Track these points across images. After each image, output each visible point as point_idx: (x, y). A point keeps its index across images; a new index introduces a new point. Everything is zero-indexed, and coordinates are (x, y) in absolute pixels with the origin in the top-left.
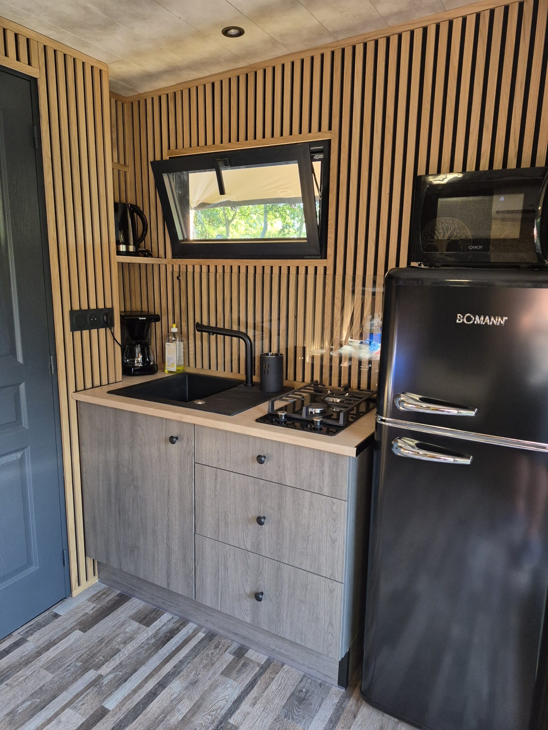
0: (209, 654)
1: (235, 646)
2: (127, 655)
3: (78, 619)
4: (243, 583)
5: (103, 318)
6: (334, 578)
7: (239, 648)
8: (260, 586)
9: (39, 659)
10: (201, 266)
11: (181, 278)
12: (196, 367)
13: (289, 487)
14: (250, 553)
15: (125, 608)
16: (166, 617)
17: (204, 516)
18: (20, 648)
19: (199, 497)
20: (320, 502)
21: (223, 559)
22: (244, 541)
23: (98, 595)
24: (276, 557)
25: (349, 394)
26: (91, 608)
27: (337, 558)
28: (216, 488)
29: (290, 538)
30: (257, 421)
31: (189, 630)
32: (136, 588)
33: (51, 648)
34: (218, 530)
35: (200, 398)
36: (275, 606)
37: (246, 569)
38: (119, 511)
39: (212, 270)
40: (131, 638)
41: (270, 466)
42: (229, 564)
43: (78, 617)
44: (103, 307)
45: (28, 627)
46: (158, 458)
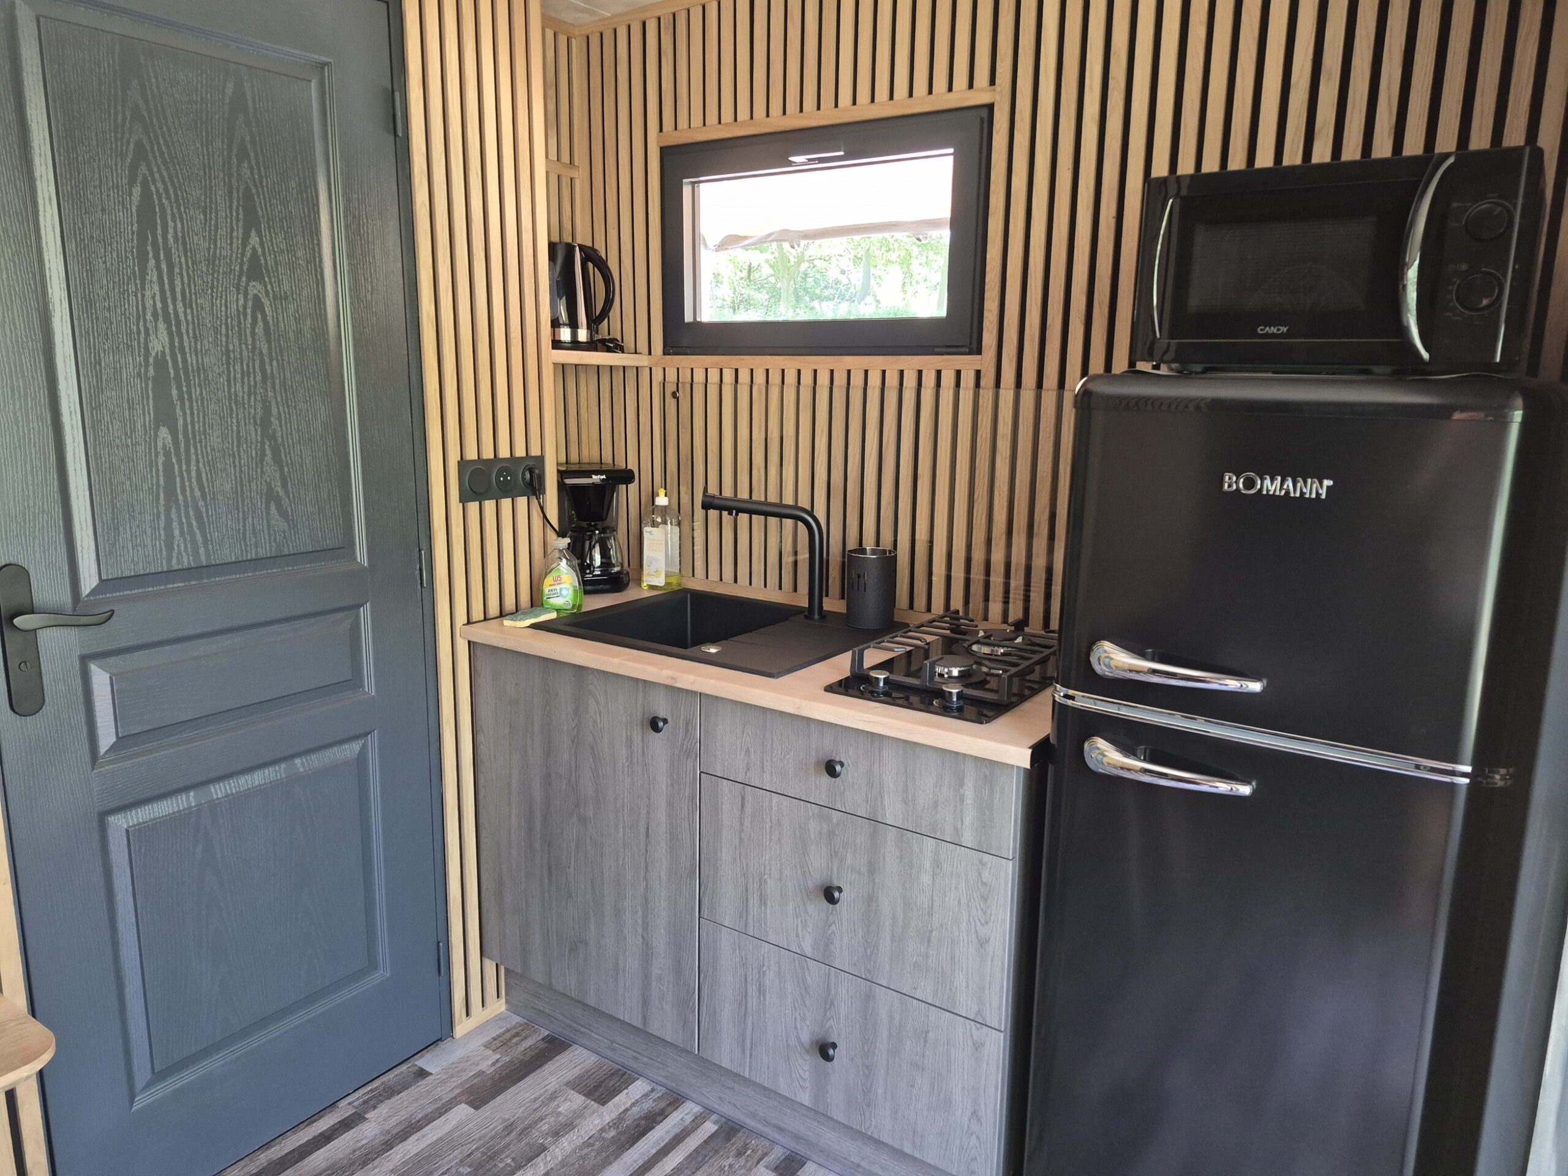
0: (725, 1166)
1: (777, 1154)
2: (560, 1159)
3: (466, 1082)
4: (795, 1023)
5: (523, 474)
6: (984, 1019)
7: (787, 1158)
8: (831, 1029)
9: (389, 1156)
10: (721, 370)
11: (680, 394)
12: (707, 578)
13: (890, 827)
14: (811, 963)
15: (557, 1064)
16: (638, 1088)
17: (718, 882)
18: (351, 1132)
19: (708, 842)
20: (955, 860)
21: (756, 971)
22: (797, 936)
23: (505, 1037)
24: (863, 973)
25: (1023, 639)
26: (490, 1062)
27: (988, 978)
28: (742, 825)
29: (893, 934)
30: (829, 689)
31: (686, 1117)
32: (580, 1025)
33: (410, 1136)
34: (746, 911)
35: (713, 641)
36: (861, 1073)
37: (802, 995)
38: (550, 868)
39: (744, 377)
40: (568, 1126)
41: (853, 783)
42: (767, 982)
43: (464, 1078)
44: (524, 455)
45: (368, 1093)
46: (627, 761)
